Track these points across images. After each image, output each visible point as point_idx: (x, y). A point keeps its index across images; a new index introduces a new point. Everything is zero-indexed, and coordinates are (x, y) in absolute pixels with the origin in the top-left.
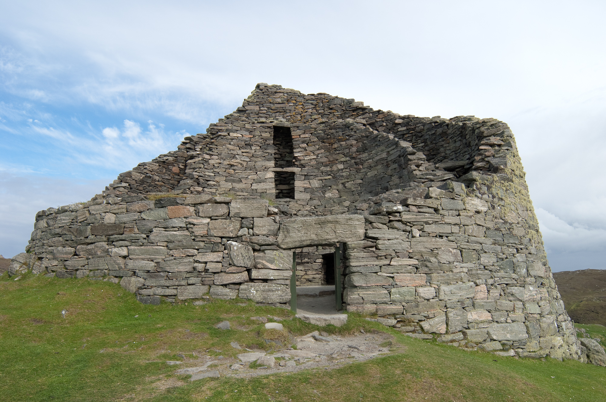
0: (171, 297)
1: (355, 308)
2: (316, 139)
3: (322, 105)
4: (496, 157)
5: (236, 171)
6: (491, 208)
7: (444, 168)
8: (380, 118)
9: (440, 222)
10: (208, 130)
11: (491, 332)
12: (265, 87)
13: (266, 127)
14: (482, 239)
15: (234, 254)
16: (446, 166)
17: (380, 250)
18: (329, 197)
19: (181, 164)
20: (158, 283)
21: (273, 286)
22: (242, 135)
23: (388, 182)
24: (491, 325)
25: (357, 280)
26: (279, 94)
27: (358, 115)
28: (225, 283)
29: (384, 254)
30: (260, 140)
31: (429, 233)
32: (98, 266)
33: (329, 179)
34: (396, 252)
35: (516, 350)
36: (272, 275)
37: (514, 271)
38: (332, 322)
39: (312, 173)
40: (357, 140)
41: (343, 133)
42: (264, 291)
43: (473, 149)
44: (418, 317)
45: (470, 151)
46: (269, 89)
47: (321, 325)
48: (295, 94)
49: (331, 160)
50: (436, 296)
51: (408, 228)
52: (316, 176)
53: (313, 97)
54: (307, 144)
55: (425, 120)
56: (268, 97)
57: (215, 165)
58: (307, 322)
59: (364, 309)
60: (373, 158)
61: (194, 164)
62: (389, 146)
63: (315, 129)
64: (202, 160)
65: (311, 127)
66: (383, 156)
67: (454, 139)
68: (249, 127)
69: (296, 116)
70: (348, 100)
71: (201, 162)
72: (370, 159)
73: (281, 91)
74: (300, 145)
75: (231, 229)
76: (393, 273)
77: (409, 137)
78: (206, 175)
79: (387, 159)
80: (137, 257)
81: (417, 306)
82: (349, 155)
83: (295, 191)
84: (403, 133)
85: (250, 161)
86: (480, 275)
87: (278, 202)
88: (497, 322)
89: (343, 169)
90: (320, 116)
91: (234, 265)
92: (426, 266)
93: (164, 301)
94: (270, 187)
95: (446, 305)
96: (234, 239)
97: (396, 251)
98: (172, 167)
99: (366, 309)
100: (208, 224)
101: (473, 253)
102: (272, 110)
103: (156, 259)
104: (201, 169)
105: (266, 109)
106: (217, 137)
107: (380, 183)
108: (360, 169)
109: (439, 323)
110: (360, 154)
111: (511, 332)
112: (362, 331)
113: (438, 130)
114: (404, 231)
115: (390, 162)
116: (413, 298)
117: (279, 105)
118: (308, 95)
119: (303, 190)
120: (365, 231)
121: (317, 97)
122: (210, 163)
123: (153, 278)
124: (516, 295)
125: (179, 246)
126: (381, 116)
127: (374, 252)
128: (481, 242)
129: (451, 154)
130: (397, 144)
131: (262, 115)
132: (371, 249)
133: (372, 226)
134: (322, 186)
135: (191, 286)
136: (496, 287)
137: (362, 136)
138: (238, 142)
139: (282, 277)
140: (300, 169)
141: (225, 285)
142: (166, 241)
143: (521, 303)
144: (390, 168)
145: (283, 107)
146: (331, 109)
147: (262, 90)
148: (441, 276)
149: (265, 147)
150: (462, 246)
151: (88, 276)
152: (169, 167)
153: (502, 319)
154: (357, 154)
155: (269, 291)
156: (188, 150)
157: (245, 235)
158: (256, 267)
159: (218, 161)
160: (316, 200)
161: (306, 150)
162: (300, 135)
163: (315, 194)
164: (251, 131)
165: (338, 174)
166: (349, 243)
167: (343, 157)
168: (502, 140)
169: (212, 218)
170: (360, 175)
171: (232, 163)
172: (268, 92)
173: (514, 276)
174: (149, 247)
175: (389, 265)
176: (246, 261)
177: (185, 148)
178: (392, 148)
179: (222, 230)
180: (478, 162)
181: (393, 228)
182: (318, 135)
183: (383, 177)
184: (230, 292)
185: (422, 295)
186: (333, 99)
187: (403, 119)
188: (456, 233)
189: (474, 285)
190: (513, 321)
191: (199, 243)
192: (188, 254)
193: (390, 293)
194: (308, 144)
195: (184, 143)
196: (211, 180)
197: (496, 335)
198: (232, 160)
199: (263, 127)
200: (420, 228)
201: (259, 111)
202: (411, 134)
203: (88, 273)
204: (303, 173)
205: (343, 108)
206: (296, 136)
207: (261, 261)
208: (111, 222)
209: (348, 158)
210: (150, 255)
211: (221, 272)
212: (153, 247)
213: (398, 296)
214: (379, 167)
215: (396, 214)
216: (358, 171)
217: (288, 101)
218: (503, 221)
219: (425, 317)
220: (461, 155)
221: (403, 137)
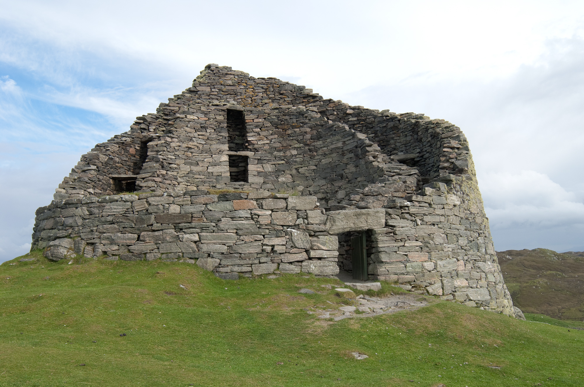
0: (247, 273)
1: (384, 278)
2: (269, 125)
3: (272, 89)
4: (459, 160)
5: (193, 154)
6: (462, 202)
7: (398, 160)
8: (331, 107)
9: (433, 214)
10: (158, 110)
11: (469, 295)
12: (216, 67)
13: (220, 110)
14: (458, 226)
15: (295, 239)
16: (400, 158)
17: (396, 235)
18: (282, 182)
19: (137, 145)
20: (233, 263)
21: (326, 263)
22: (197, 117)
23: (343, 170)
24: (468, 289)
25: (384, 257)
26: (229, 76)
27: (309, 102)
28: (291, 261)
29: (400, 238)
31: (427, 222)
32: (171, 250)
33: (283, 164)
34: (408, 237)
35: (485, 307)
36: (325, 254)
37: (478, 250)
38: (372, 288)
39: (266, 158)
40: (311, 128)
41: (297, 120)
42: (320, 267)
43: (424, 145)
44: (425, 284)
45: (421, 146)
46: (220, 71)
47: (364, 291)
48: (246, 77)
49: (285, 145)
50: (435, 268)
51: (414, 219)
52: (269, 160)
53: (263, 81)
54: (260, 129)
55: (375, 113)
56: (219, 78)
57: (176, 148)
58: (355, 288)
59: (390, 278)
60: (328, 146)
61: (155, 146)
62: (345, 137)
63: (269, 115)
64: (164, 143)
65: (264, 112)
66: (339, 145)
67: (405, 133)
68: (204, 110)
69: (247, 99)
70: (299, 86)
71: (164, 145)
72: (325, 147)
73: (231, 73)
74: (254, 130)
75: (290, 219)
76: (406, 252)
77: (359, 127)
78: (169, 158)
79: (343, 149)
80: (209, 241)
81: (424, 276)
82: (303, 142)
83: (248, 175)
84: (353, 123)
85: (205, 144)
86: (459, 253)
87: (233, 185)
88: (471, 287)
89: (297, 155)
90: (271, 101)
91: (296, 247)
92: (427, 247)
93: (242, 276)
94: (225, 170)
95: (441, 275)
96: (292, 227)
97: (407, 235)
98: (129, 148)
99: (391, 278)
100: (271, 215)
101: (454, 237)
102: (223, 92)
103: (227, 243)
104: (164, 152)
105: (217, 91)
106: (175, 119)
107: (334, 170)
108: (314, 156)
109: (438, 288)
110: (314, 142)
111: (480, 294)
112: (392, 294)
113: (389, 123)
114: (411, 221)
115: (346, 152)
116: (420, 270)
117: (230, 87)
118: (258, 78)
119: (256, 173)
120: (385, 221)
121: (268, 81)
122: (171, 146)
123: (228, 258)
124: (481, 268)
125: (248, 233)
126: (332, 105)
127: (393, 237)
128: (458, 228)
129: (401, 147)
130: (354, 135)
131: (213, 97)
132: (391, 234)
133: (391, 217)
134: (275, 171)
135: (263, 264)
136: (469, 262)
137: (317, 125)
138: (195, 124)
139: (332, 256)
140: (254, 153)
141: (291, 263)
142: (235, 229)
143: (484, 274)
144: (346, 157)
145: (234, 90)
146: (282, 94)
147: (213, 71)
148: (437, 254)
149: (219, 130)
150: (447, 232)
151: (160, 258)
152: (127, 148)
153: (474, 285)
154: (311, 142)
155: (324, 266)
156: (143, 131)
157: (301, 224)
158: (312, 248)
159: (178, 144)
160: (270, 184)
161: (260, 135)
162: (253, 120)
163: (269, 178)
164: (206, 114)
165: (291, 159)
166: (376, 230)
167: (296, 144)
168: (460, 144)
169: (274, 210)
170: (314, 162)
171: (190, 146)
172: (219, 74)
173: (479, 254)
174: (220, 234)
175: (404, 246)
176: (305, 243)
177: (139, 128)
178: (348, 138)
179: (283, 220)
180: (443, 162)
181: (404, 218)
182: (271, 121)
183: (338, 165)
184: (296, 268)
185: (426, 268)
186: (283, 85)
187: (353, 110)
188: (443, 222)
189: (456, 261)
190: (481, 287)
191: (265, 230)
192: (256, 239)
193: (406, 266)
194: (262, 128)
195: (136, 123)
196: (173, 163)
197: (472, 297)
198: (190, 143)
199: (217, 110)
200: (421, 219)
201: (211, 92)
202: (361, 124)
203: (160, 256)
204: (256, 157)
205: (294, 94)
206: (249, 121)
207: (317, 244)
208: (176, 212)
209: (301, 145)
210: (222, 240)
211: (286, 252)
212: (224, 233)
213: (411, 268)
214: (334, 155)
215: (406, 208)
216: (312, 157)
217: (239, 83)
218: (469, 212)
219: (429, 283)
220: (412, 148)
221: (353, 127)
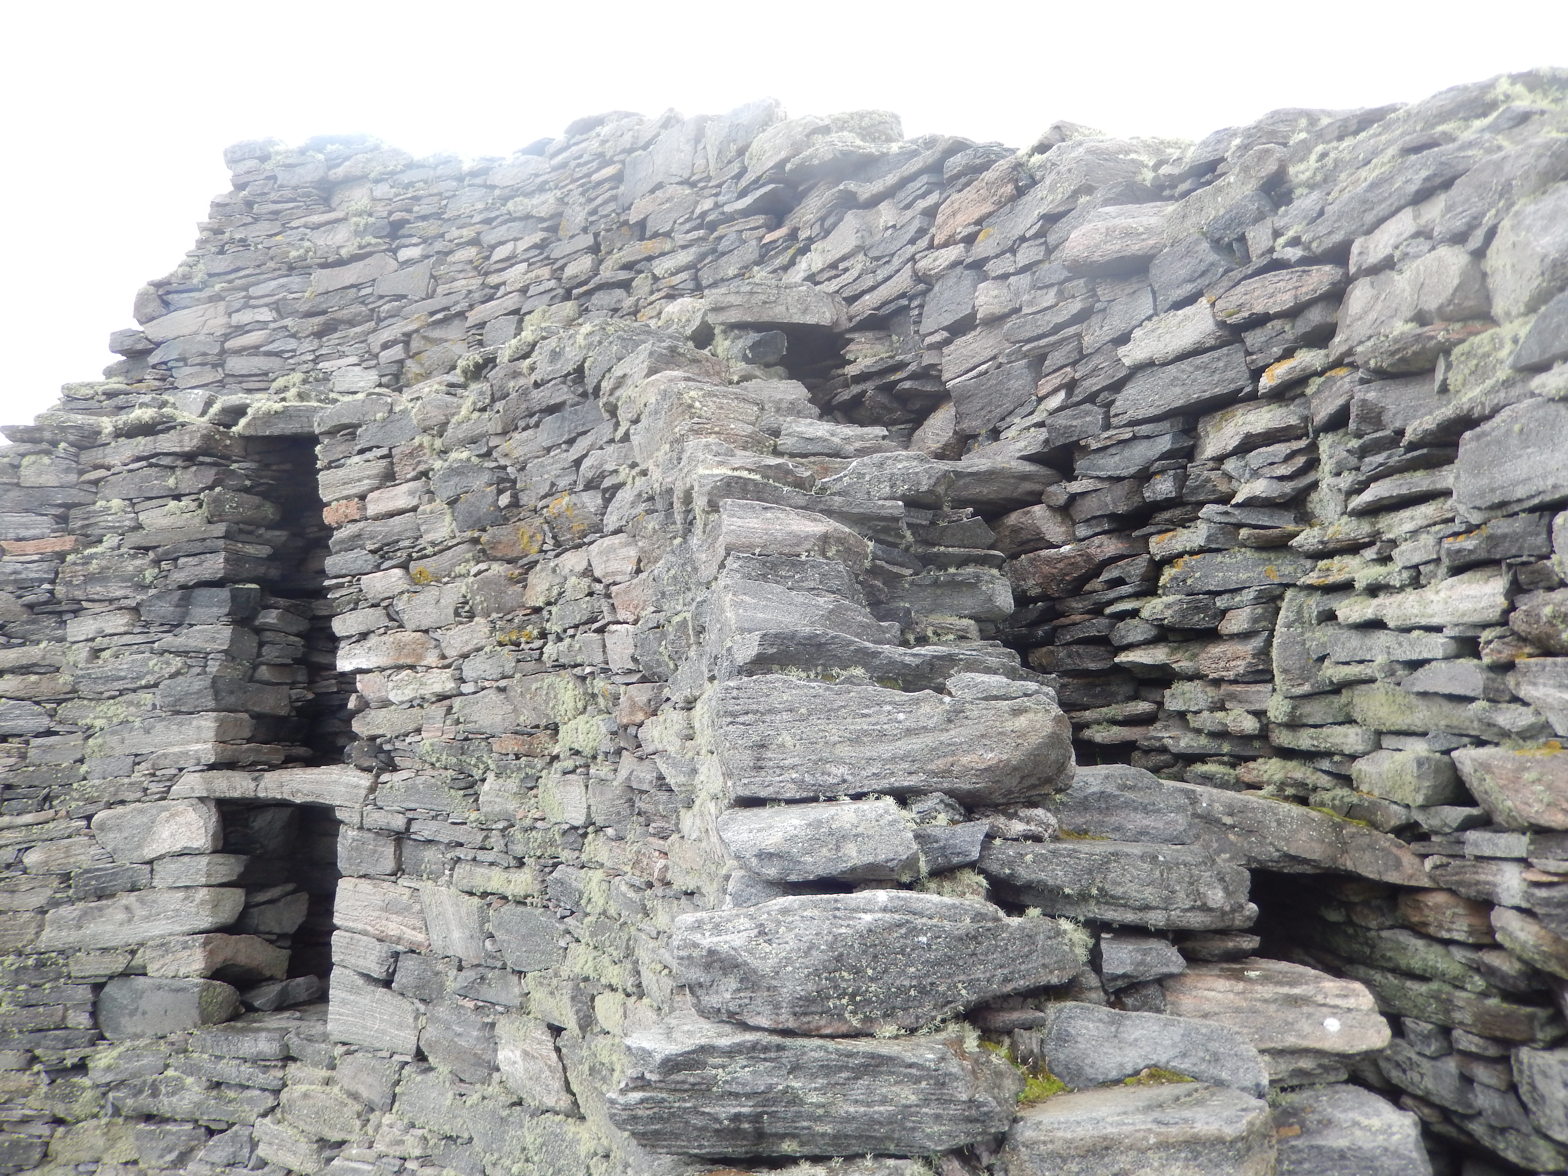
2: (446, 527)
3: (584, 211)
12: (262, 161)
13: (169, 460)
18: (511, 1084)
30: (130, 566)
33: (521, 900)
39: (436, 825)
46: (281, 175)
49: (526, 718)
52: (451, 853)
54: (404, 572)
56: (275, 228)
63: (439, 436)
68: (48, 479)
74: (367, 581)
85: (49, 733)
90: (573, 307)
94: (171, 926)
105: (267, 316)
117: (336, 269)
119: (378, 962)
121: (564, 157)
126: (961, 206)
140: (369, 781)
145: (360, 288)
149: (167, 608)
160: (441, 1083)
161: (398, 622)
162: (362, 497)
163: (443, 1020)
164: (68, 506)
172: (277, 197)
182: (453, 488)
186: (645, 146)
194: (411, 566)
199: (149, 461)
201: (227, 337)
204: (384, 818)
206: (343, 510)
217: (398, 233)
